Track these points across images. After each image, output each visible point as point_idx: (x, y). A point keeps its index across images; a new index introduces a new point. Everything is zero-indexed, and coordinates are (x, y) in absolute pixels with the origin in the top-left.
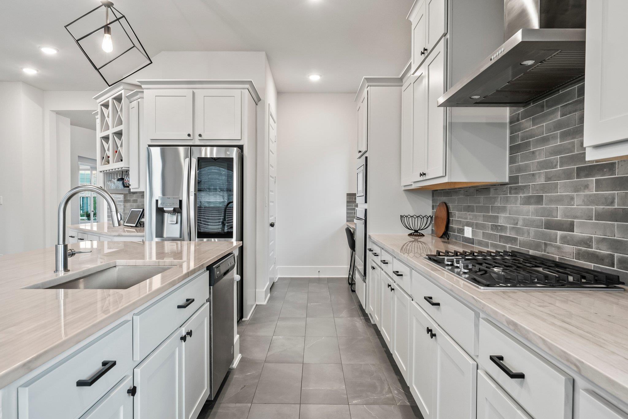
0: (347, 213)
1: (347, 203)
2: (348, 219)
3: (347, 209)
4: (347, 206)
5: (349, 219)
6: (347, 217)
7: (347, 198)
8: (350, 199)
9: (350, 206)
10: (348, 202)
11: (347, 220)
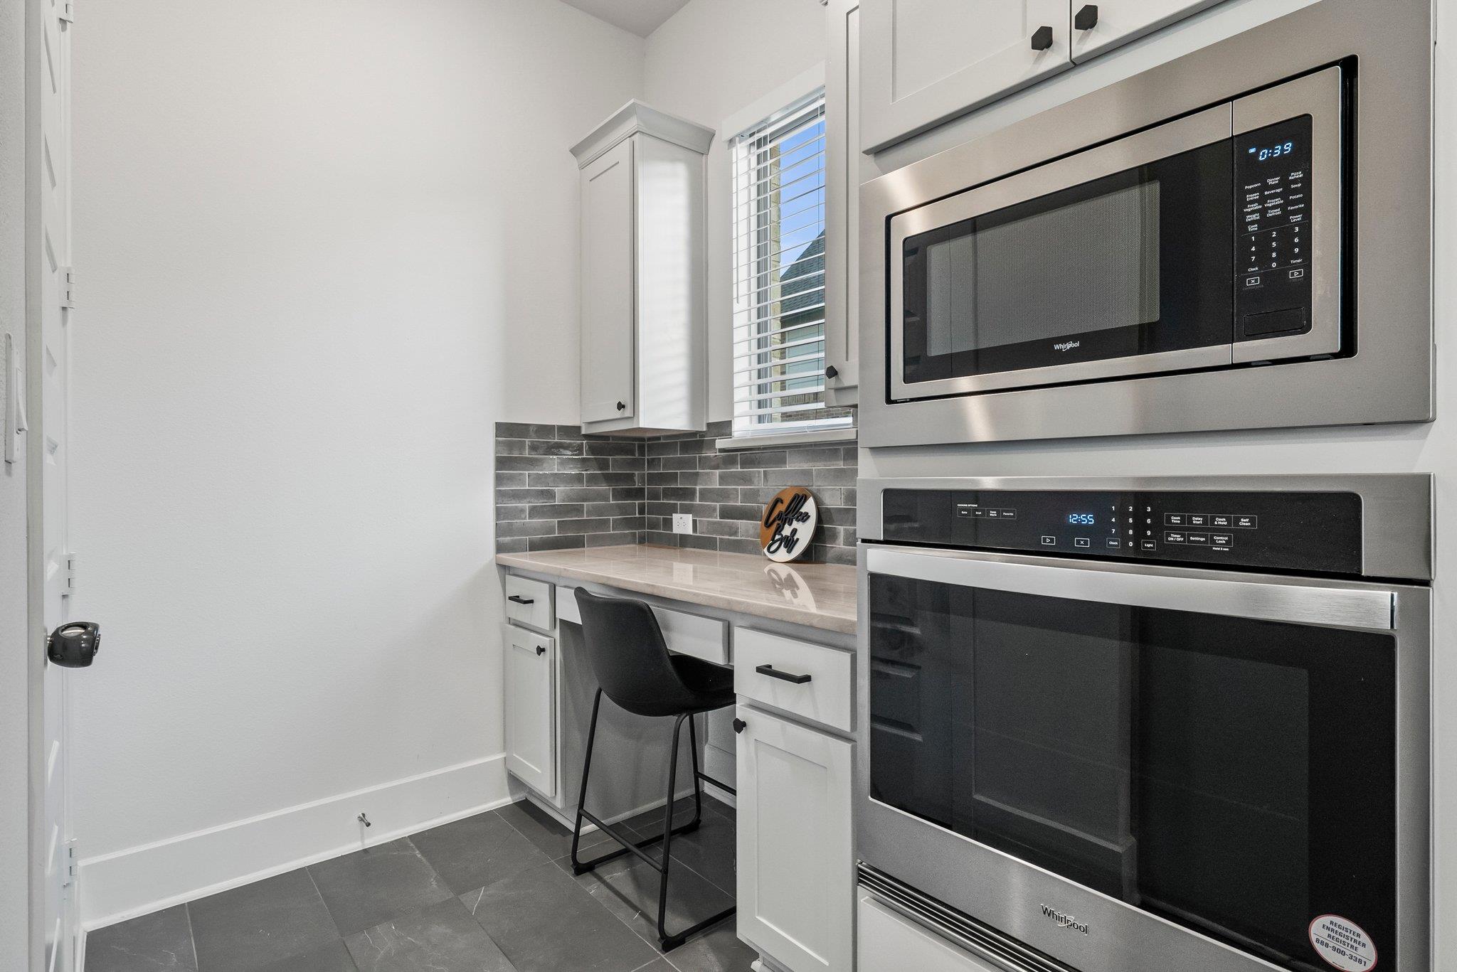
0: (499, 513)
1: (497, 469)
2: (501, 539)
3: (500, 495)
4: (499, 480)
5: (507, 539)
6: (500, 531)
7: (497, 443)
8: (511, 450)
9: (511, 479)
10: (501, 463)
11: (497, 542)
